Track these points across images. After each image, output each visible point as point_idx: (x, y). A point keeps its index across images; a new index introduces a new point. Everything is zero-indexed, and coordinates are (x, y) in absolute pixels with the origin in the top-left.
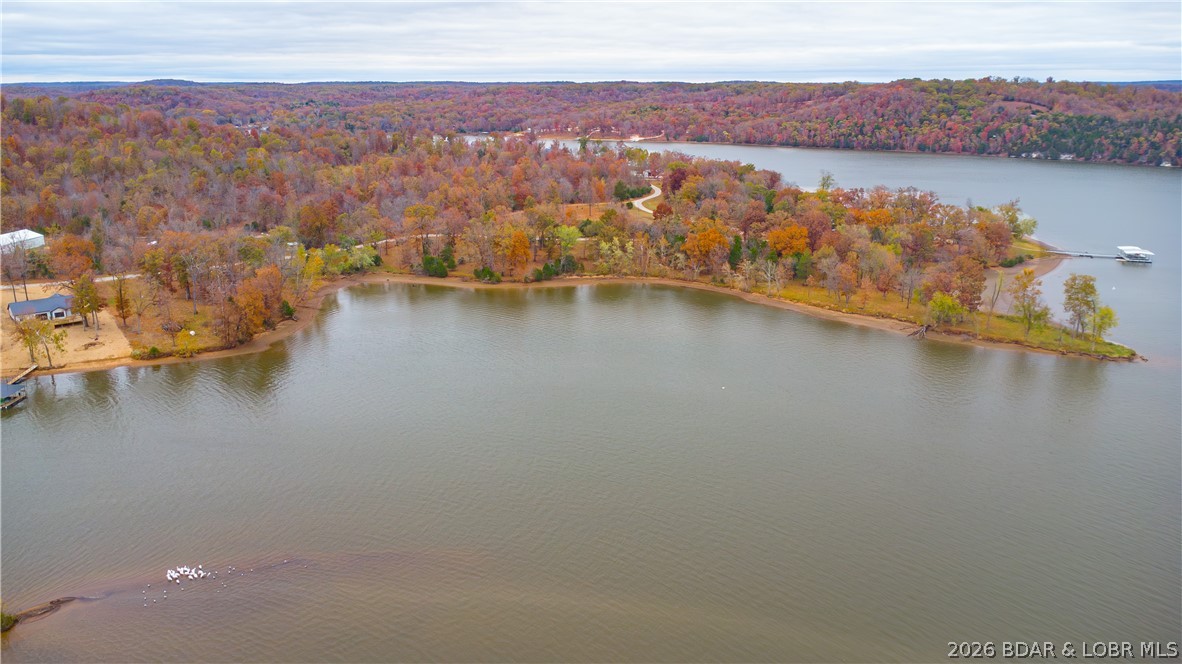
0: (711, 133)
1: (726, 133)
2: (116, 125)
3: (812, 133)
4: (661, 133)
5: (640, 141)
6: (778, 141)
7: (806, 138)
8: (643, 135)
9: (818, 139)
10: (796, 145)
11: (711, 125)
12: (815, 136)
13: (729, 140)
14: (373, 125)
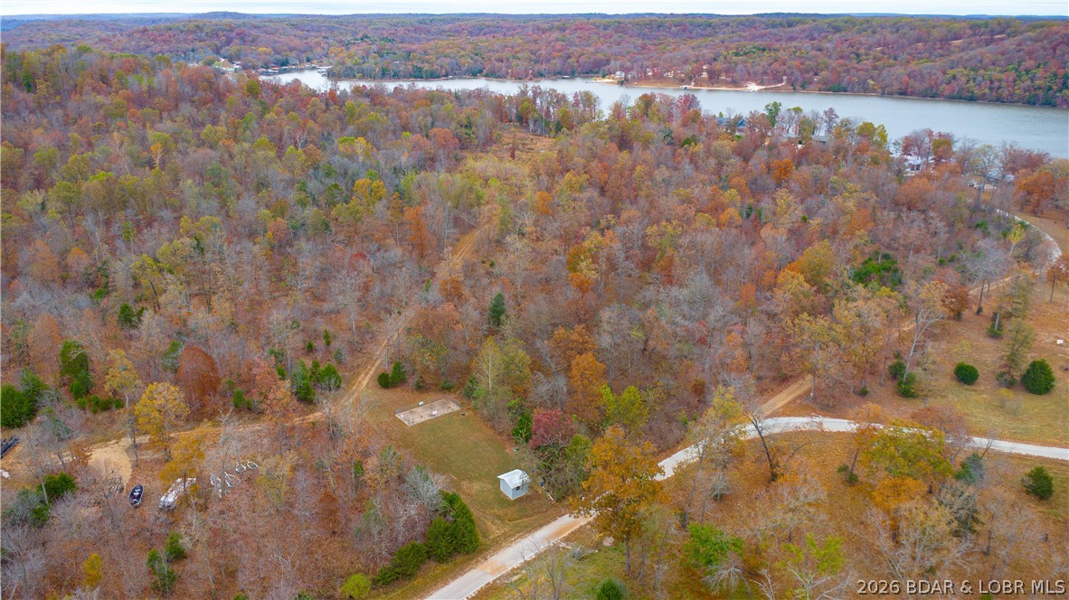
0: (850, 82)
1: (871, 82)
2: (150, 90)
3: (996, 84)
4: (781, 81)
5: (760, 91)
6: (946, 93)
7: (987, 91)
8: (761, 83)
9: (1005, 93)
10: (972, 99)
11: (848, 71)
12: (999, 88)
13: (874, 91)
14: (442, 67)
